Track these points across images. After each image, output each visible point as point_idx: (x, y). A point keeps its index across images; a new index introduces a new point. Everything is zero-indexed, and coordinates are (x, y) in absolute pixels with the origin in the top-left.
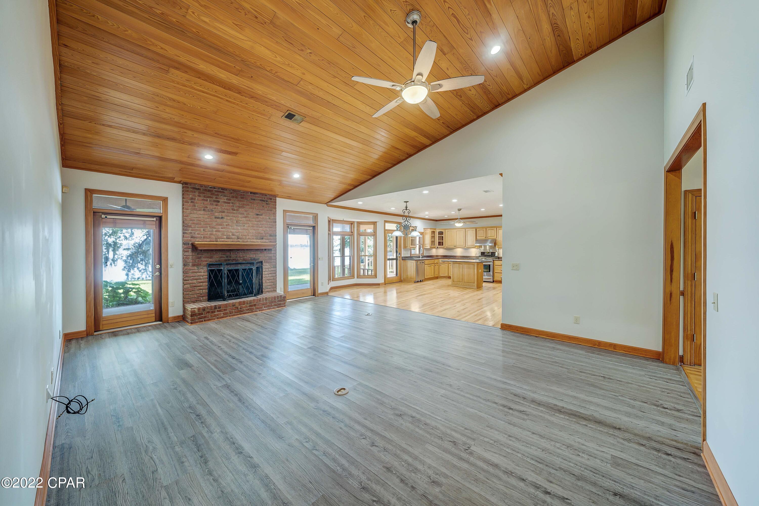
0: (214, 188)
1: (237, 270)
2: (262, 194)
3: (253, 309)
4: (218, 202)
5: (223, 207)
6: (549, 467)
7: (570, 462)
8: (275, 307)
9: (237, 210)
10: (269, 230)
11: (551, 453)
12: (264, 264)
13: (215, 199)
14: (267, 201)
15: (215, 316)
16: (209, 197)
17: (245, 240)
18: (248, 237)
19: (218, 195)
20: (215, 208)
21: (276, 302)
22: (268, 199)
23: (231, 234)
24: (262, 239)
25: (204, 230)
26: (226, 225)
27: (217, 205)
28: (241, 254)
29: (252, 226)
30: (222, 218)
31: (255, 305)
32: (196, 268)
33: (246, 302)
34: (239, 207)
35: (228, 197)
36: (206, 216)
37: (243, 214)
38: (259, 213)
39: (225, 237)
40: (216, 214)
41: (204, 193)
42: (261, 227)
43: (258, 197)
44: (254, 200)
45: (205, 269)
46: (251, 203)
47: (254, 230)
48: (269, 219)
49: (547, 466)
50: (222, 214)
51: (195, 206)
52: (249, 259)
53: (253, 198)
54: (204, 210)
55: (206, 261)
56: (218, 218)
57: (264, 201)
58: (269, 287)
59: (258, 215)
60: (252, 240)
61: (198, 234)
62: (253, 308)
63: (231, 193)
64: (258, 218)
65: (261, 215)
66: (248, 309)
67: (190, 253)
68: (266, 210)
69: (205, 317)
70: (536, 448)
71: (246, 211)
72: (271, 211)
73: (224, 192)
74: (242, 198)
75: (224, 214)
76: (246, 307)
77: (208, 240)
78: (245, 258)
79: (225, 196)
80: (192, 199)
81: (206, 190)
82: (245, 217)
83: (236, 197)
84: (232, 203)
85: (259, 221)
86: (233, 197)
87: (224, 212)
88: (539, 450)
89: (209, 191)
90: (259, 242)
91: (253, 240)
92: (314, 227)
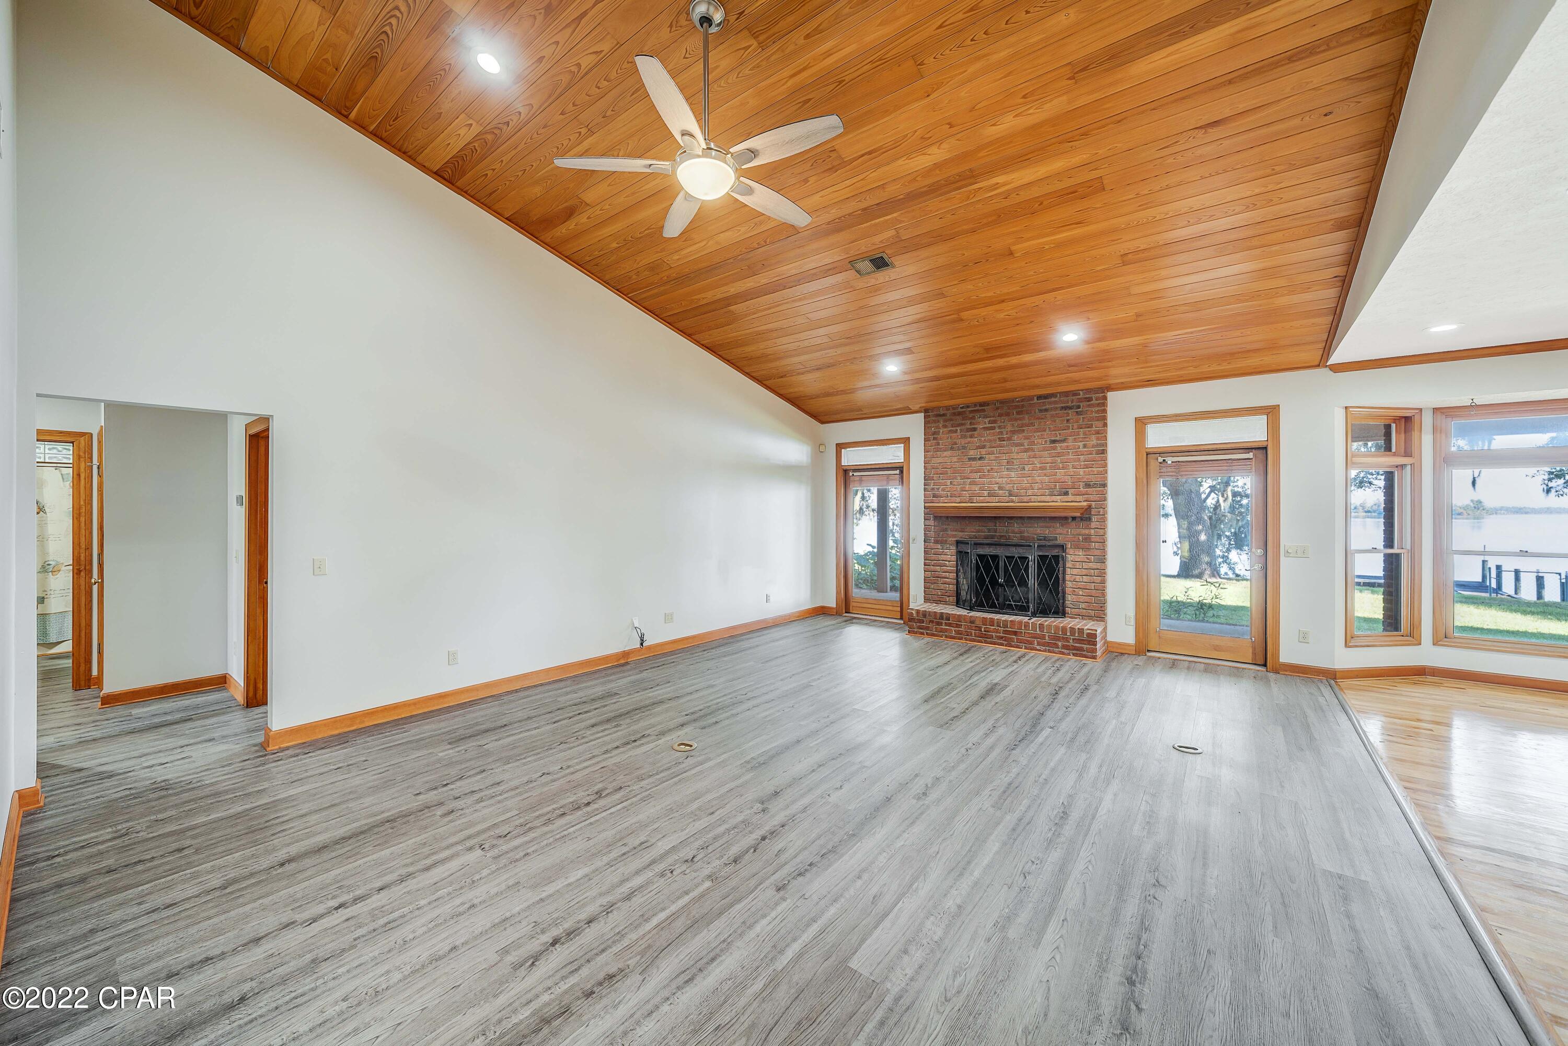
0: (968, 407)
1: (995, 558)
2: (1066, 394)
3: (1012, 640)
4: (975, 429)
5: (983, 439)
6: (370, 932)
7: (348, 971)
8: (1066, 651)
9: (1009, 439)
10: (1084, 472)
11: (390, 951)
12: (1069, 551)
13: (969, 427)
14: (1078, 407)
15: (942, 631)
16: (959, 425)
17: (1025, 499)
18: (1030, 492)
19: (973, 418)
20: (969, 443)
22: (1080, 400)
23: (996, 487)
24: (1066, 494)
25: (951, 483)
26: (988, 471)
27: (971, 437)
28: (1016, 526)
29: (1042, 468)
30: (981, 459)
31: (1015, 633)
32: (939, 546)
33: (995, 622)
34: (1013, 432)
35: (990, 417)
36: (955, 459)
37: (1022, 445)
38: (1057, 438)
39: (986, 493)
40: (972, 453)
41: (951, 420)
42: (1063, 468)
43: (1055, 402)
44: (1046, 410)
45: (953, 549)
46: (1038, 418)
47: (1045, 475)
48: (1085, 446)
49: (374, 930)
50: (980, 452)
51: (938, 444)
52: (1034, 538)
53: (1044, 408)
54: (952, 449)
55: (954, 536)
56: (974, 459)
57: (1070, 408)
59: (1054, 442)
60: (1039, 498)
61: (943, 490)
62: (1011, 638)
63: (998, 409)
64: (1055, 448)
65: (1064, 441)
66: (1001, 638)
67: (932, 522)
68: (1075, 427)
69: (927, 628)
70: (417, 934)
71: (1026, 438)
72: (1088, 427)
73: (984, 411)
74: (1018, 413)
75: (983, 451)
76: (997, 632)
77: (958, 500)
78: (1026, 534)
79: (986, 417)
80: (934, 433)
81: (954, 414)
82: (1026, 451)
83: (1008, 414)
84: (1000, 427)
85: (1059, 455)
86: (1001, 415)
87: (984, 447)
88: (411, 936)
89: (959, 414)
90: (1058, 501)
91: (1043, 498)
92: (1265, 448)
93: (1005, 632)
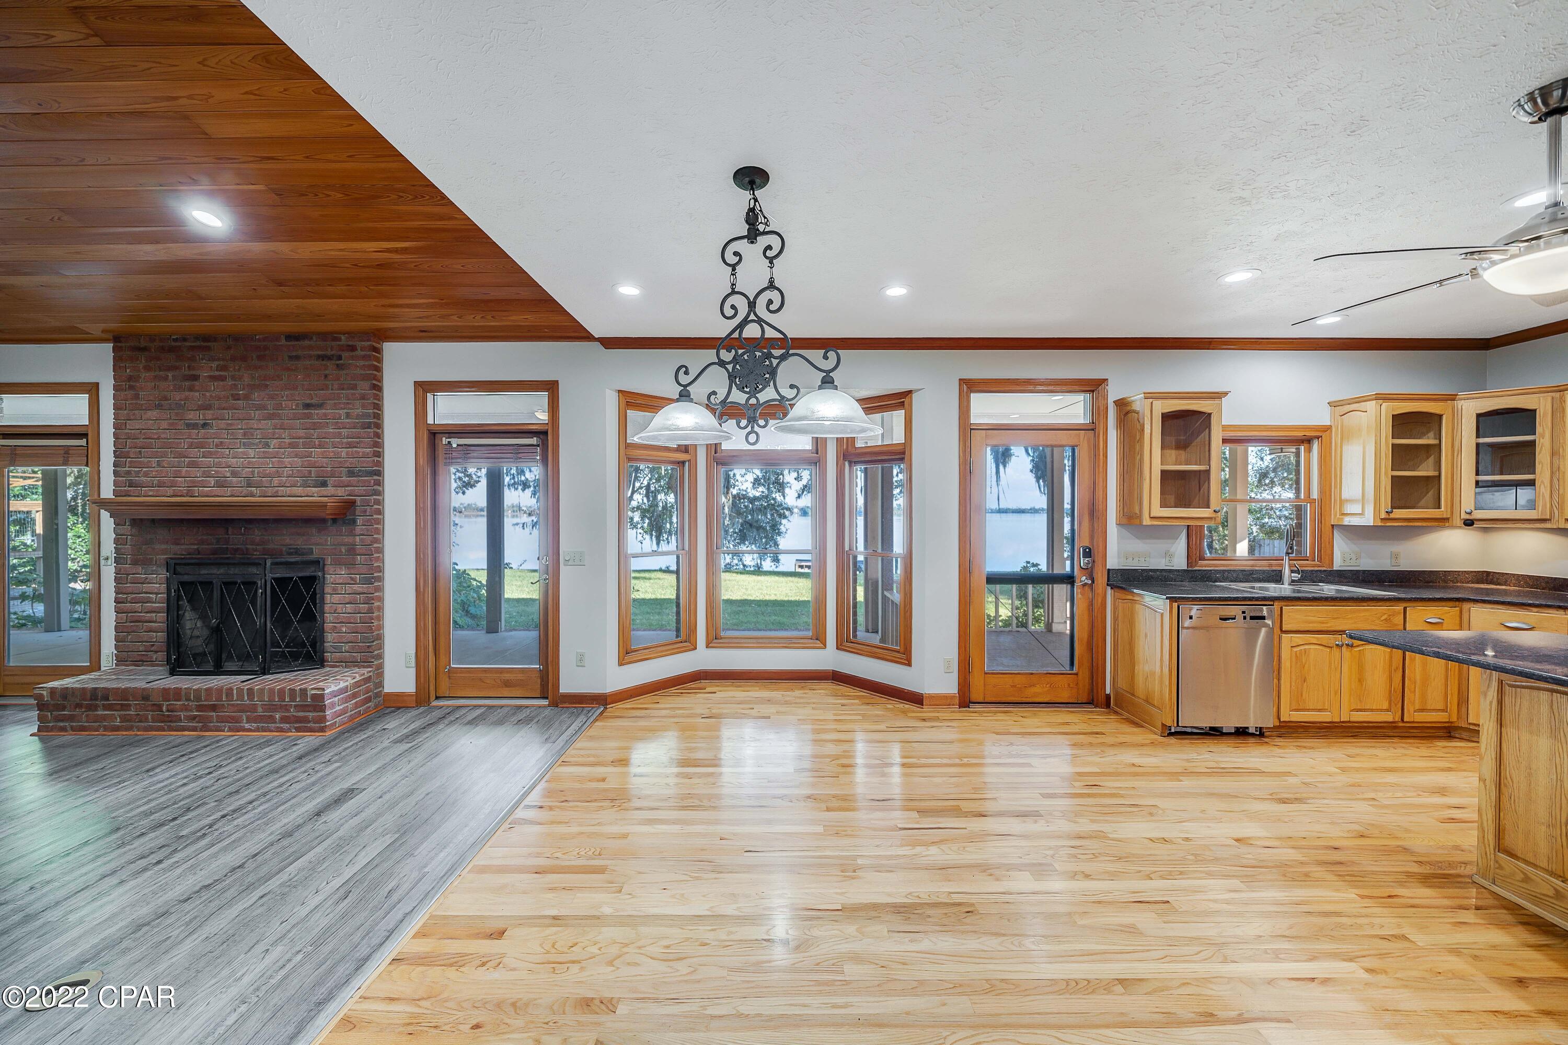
0: (185, 340)
1: (208, 585)
2: (324, 336)
4: (195, 378)
5: (208, 394)
8: (286, 726)
9: (247, 397)
10: (347, 453)
12: (329, 568)
13: (187, 373)
14: (340, 358)
16: (169, 369)
17: (270, 491)
18: (276, 481)
19: (192, 359)
20: (186, 399)
21: (288, 711)
22: (341, 348)
23: (227, 472)
24: (324, 484)
25: (159, 464)
26: (217, 446)
27: (191, 389)
28: (257, 534)
29: (292, 446)
30: (204, 425)
32: (140, 569)
34: (252, 387)
35: (219, 359)
36: (164, 424)
37: (264, 407)
38: (313, 401)
39: (212, 481)
40: (192, 416)
41: (158, 359)
42: (320, 446)
43: (310, 348)
44: (297, 358)
45: (163, 574)
46: (288, 369)
47: (296, 456)
48: (348, 416)
50: (204, 415)
51: (137, 397)
52: (281, 551)
53: (294, 354)
54: (159, 407)
55: (164, 552)
56: (194, 426)
57: (329, 358)
58: (346, 647)
59: (307, 406)
60: (288, 490)
61: (146, 475)
63: (229, 348)
64: (309, 416)
65: (320, 406)
67: (127, 528)
68: (336, 386)
71: (272, 398)
72: (354, 387)
73: (208, 349)
74: (260, 358)
75: (209, 414)
77: (170, 491)
78: (271, 546)
79: (212, 359)
80: (130, 378)
81: (162, 349)
82: (270, 417)
83: (244, 359)
84: (233, 378)
85: (315, 426)
86: (233, 359)
87: (209, 407)
89: (171, 350)
90: (314, 495)
91: (296, 490)
92: (545, 433)
93: (200, 708)
